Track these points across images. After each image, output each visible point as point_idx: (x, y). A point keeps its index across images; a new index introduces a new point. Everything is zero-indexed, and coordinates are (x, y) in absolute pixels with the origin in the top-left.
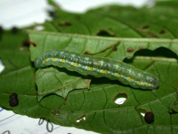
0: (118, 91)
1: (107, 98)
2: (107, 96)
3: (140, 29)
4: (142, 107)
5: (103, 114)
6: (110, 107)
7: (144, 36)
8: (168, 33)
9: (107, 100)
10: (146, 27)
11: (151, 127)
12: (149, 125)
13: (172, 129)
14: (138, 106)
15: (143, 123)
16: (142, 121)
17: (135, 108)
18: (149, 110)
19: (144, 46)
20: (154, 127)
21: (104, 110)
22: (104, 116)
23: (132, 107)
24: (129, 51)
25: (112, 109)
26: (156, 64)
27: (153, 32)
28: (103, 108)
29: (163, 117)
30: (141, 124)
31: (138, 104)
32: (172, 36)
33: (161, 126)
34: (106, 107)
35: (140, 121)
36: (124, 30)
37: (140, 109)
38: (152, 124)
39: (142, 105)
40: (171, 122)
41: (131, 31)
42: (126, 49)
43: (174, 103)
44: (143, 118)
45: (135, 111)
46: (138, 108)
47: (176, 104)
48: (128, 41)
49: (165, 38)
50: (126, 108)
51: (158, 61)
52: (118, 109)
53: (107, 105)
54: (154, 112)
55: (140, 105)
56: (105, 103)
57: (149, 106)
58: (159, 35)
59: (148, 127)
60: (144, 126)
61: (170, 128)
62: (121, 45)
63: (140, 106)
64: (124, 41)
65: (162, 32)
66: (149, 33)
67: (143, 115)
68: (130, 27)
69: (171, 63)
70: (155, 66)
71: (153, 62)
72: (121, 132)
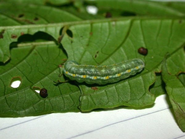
0: (12, 76)
1: (4, 85)
2: (3, 82)
3: (17, 18)
4: (36, 85)
5: (5, 100)
6: (9, 92)
7: (22, 24)
8: (41, 20)
9: (5, 86)
10: (21, 16)
11: (47, 100)
12: (45, 99)
13: (63, 98)
14: (32, 85)
15: (40, 99)
16: (38, 97)
17: (31, 88)
18: (42, 88)
19: (25, 32)
20: (49, 100)
21: (5, 96)
22: (6, 101)
23: (27, 88)
24: (13, 37)
25: (12, 94)
26: (36, 48)
27: (28, 19)
28: (3, 94)
29: (54, 90)
30: (38, 99)
31: (32, 84)
32: (45, 22)
33: (54, 97)
34: (6, 93)
35: (37, 97)
36: (4, 19)
37: (34, 88)
38: (47, 97)
39: (35, 85)
40: (61, 93)
41: (11, 20)
42: (10, 36)
43: (58, 76)
44: (39, 95)
45: (31, 90)
46: (32, 87)
47: (61, 76)
48: (10, 29)
49: (40, 23)
50: (23, 90)
51: (38, 45)
52: (17, 92)
53: (6, 90)
54: (46, 87)
55: (33, 84)
56: (4, 89)
57: (40, 84)
58: (34, 22)
59: (45, 100)
60: (41, 101)
61: (61, 97)
62: (5, 32)
63: (33, 86)
64: (7, 29)
65: (36, 19)
66: (26, 21)
67: (38, 92)
68: (8, 16)
69: (48, 45)
70: (36, 50)
71: (34, 47)
72: (24, 111)
